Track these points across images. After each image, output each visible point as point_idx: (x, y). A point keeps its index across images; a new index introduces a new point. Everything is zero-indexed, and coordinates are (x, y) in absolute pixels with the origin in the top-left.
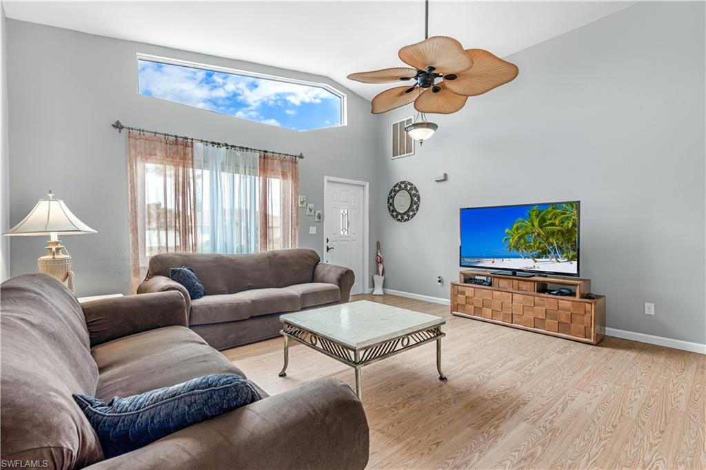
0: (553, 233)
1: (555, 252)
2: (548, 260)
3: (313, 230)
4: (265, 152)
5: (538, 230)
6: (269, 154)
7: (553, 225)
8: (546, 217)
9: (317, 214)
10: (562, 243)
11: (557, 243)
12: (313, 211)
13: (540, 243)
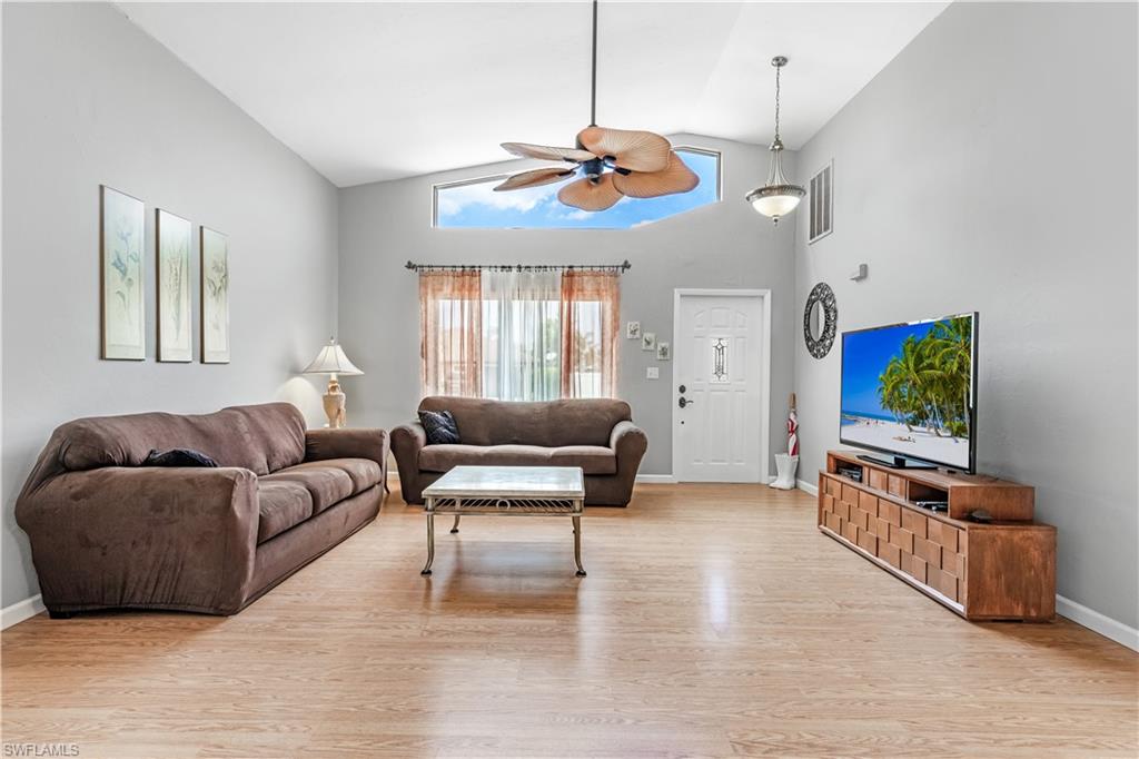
0: (931, 383)
1: (934, 418)
2: (925, 430)
3: (653, 372)
4: (571, 267)
5: (913, 375)
6: (575, 269)
7: (931, 366)
8: (923, 352)
9: (659, 349)
10: (943, 403)
11: (937, 401)
12: (653, 344)
13: (916, 399)
